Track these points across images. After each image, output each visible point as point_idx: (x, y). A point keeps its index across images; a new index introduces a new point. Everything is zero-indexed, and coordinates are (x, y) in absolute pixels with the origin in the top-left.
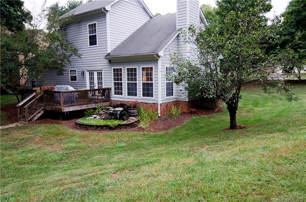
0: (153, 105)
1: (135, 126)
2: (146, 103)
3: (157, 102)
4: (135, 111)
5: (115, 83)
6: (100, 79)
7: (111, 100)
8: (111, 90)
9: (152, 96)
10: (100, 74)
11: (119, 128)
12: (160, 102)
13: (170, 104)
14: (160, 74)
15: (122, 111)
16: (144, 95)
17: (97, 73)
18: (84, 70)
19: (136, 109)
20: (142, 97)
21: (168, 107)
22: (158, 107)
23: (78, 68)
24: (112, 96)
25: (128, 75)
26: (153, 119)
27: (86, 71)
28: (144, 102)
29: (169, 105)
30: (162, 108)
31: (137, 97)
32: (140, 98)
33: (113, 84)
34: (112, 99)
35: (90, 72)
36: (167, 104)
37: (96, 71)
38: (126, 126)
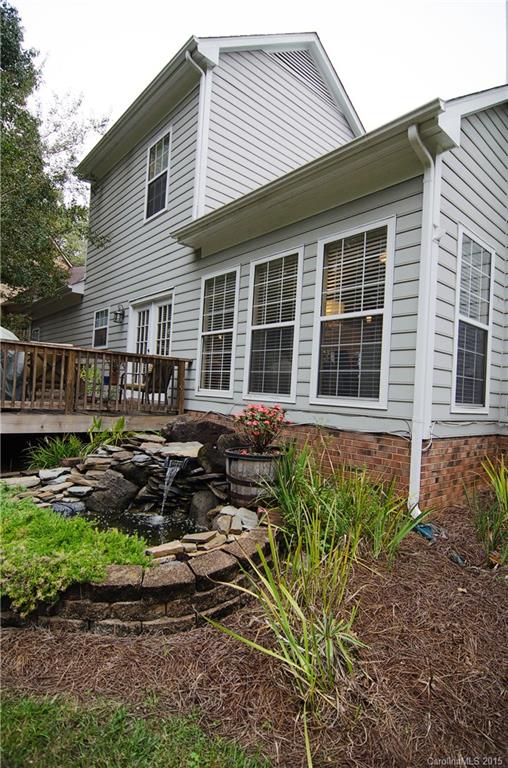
0: (375, 446)
1: (230, 610)
2: (335, 432)
3: (403, 426)
4: (259, 468)
5: (207, 340)
6: (163, 329)
7: (186, 411)
8: (189, 370)
9: (372, 392)
10: (165, 311)
11: (78, 612)
12: (421, 431)
13: (467, 448)
14: (430, 255)
15: (193, 462)
16: (324, 388)
17: (158, 309)
18: (125, 305)
19: (269, 459)
20: (314, 399)
21: (459, 463)
22: (409, 459)
23: (112, 302)
24: (191, 395)
25: (259, 294)
26: (378, 544)
27: (131, 308)
28: (323, 424)
29: (464, 455)
30: (432, 466)
31: (291, 398)
32: (302, 404)
33: (199, 343)
34: (192, 406)
35: (141, 310)
36: (457, 450)
37: (155, 301)
38: (145, 609)
